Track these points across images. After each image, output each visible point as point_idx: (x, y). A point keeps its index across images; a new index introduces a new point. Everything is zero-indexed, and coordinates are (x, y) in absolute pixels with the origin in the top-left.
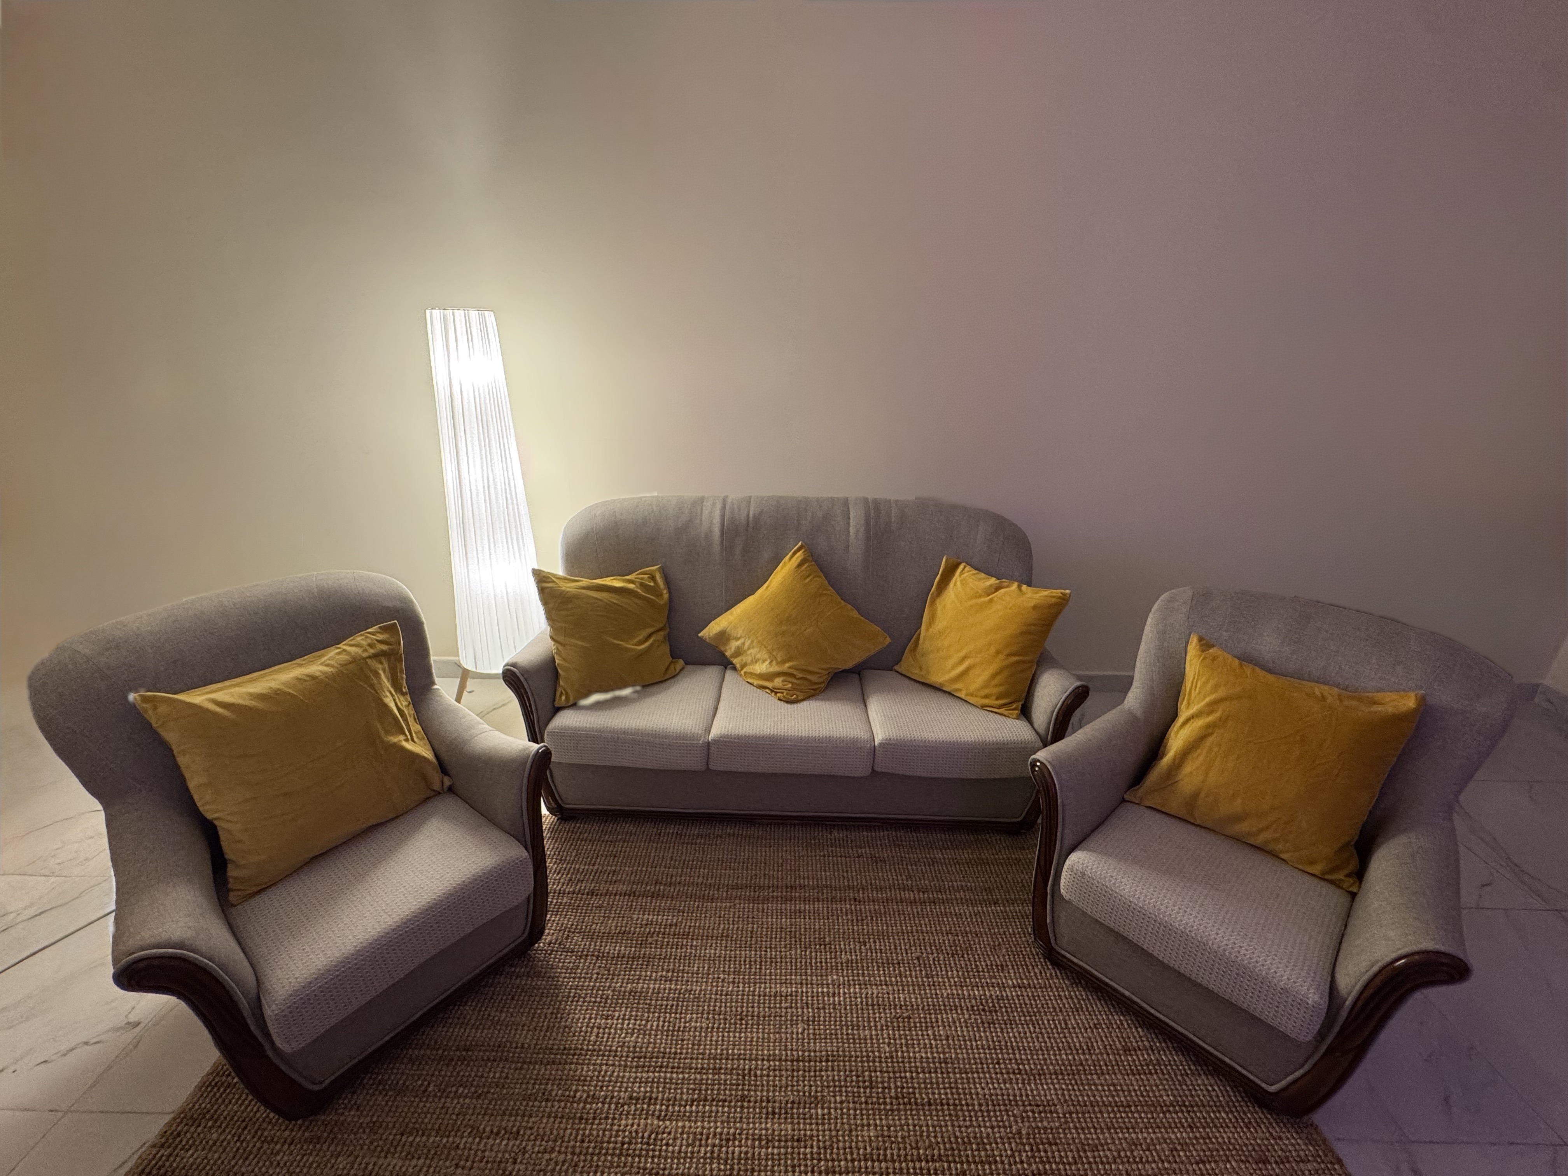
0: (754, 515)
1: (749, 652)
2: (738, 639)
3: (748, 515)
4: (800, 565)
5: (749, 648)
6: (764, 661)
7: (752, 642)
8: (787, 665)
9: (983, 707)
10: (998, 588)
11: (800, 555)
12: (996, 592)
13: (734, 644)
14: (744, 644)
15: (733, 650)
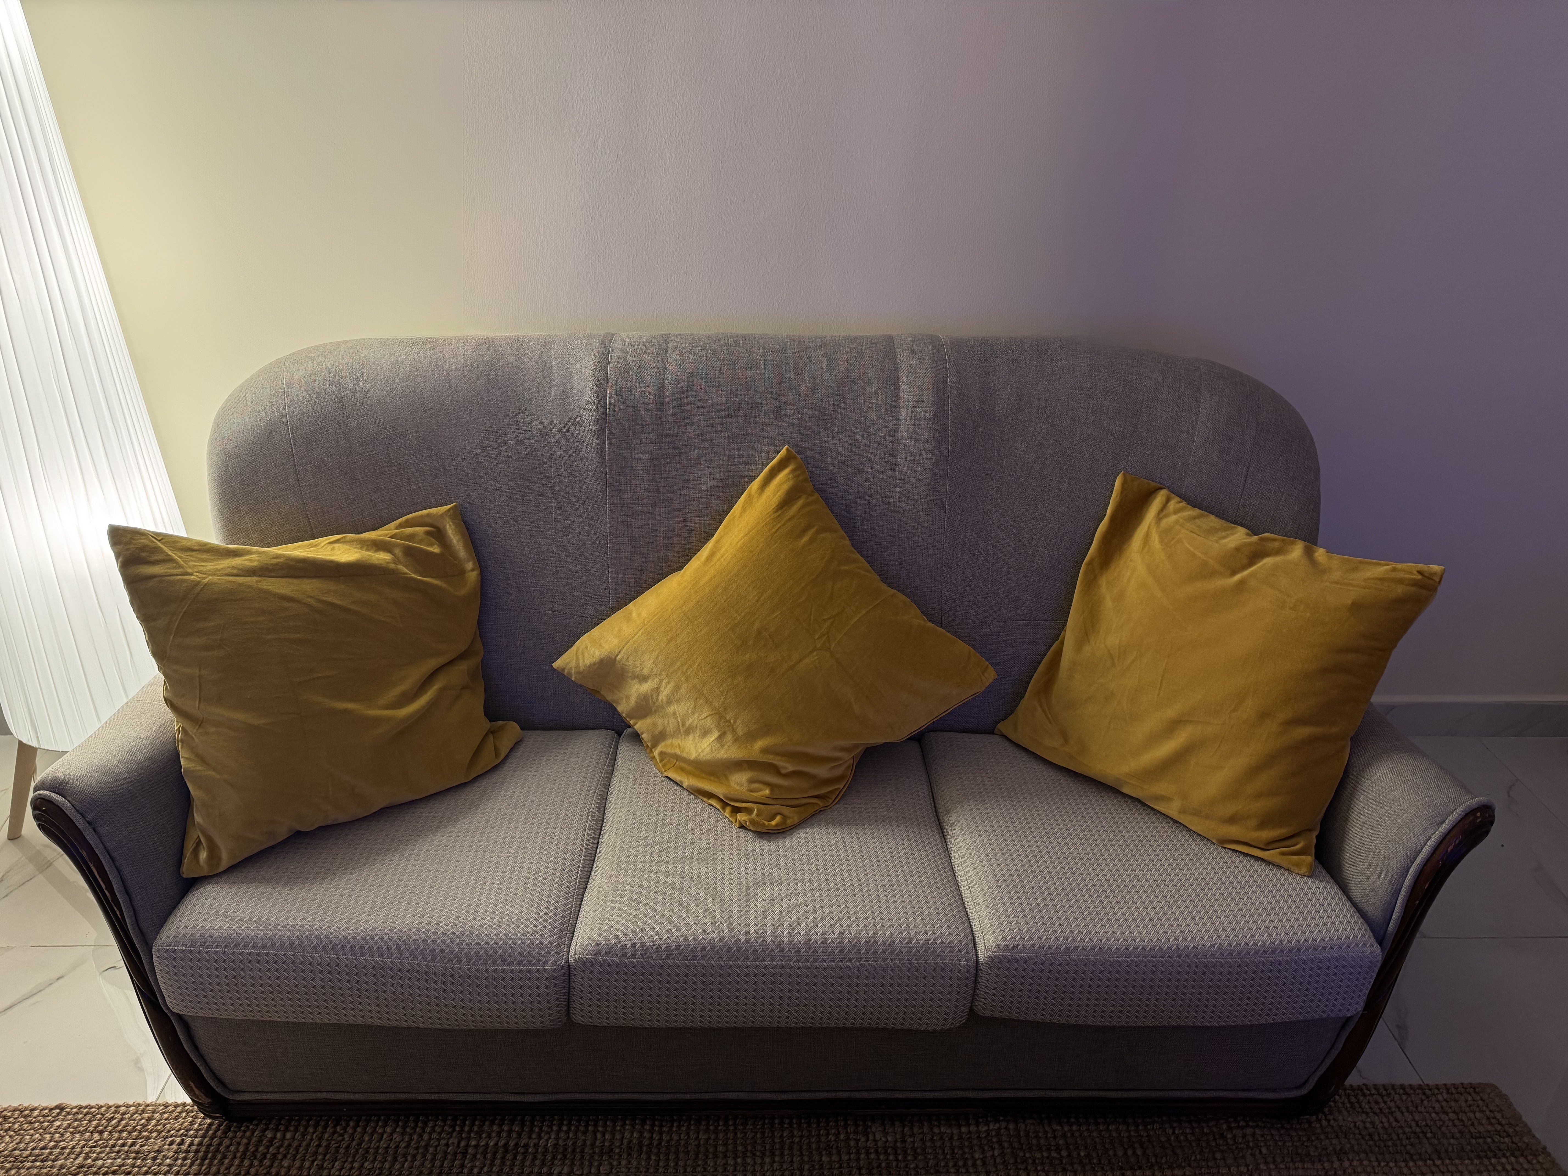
0: (676, 383)
1: (671, 709)
2: (644, 679)
3: (661, 385)
4: (786, 503)
5: (669, 702)
6: (705, 733)
7: (677, 688)
8: (759, 744)
9: (1223, 842)
10: (1255, 556)
11: (783, 481)
12: (1251, 564)
13: (636, 690)
14: (657, 690)
15: (633, 700)
